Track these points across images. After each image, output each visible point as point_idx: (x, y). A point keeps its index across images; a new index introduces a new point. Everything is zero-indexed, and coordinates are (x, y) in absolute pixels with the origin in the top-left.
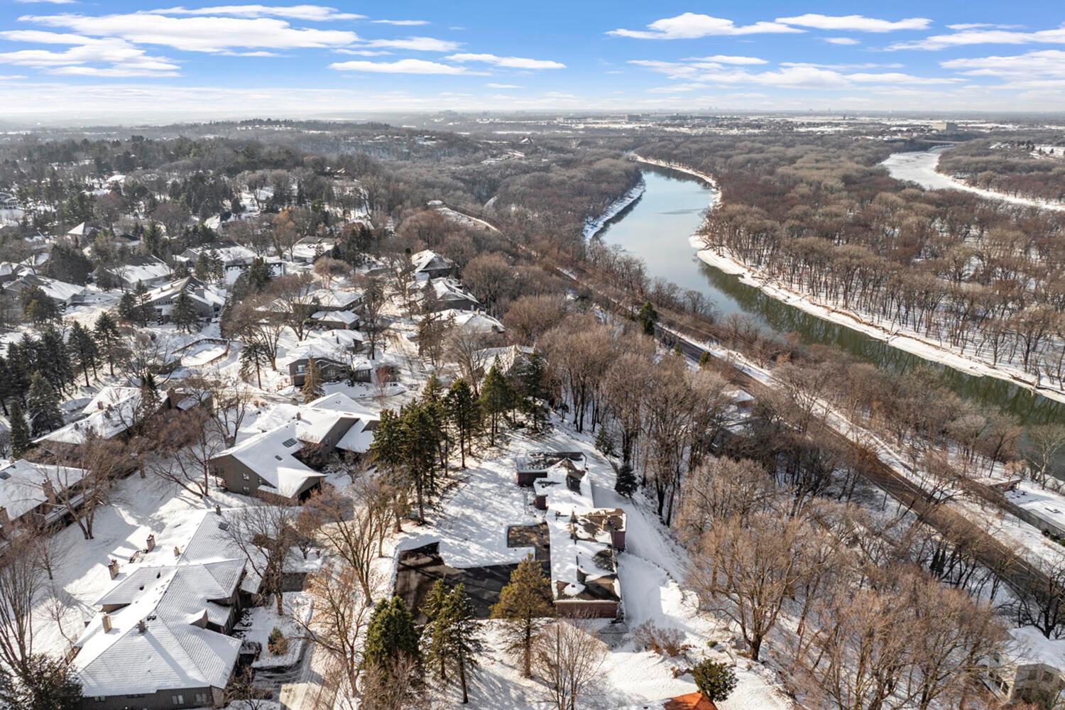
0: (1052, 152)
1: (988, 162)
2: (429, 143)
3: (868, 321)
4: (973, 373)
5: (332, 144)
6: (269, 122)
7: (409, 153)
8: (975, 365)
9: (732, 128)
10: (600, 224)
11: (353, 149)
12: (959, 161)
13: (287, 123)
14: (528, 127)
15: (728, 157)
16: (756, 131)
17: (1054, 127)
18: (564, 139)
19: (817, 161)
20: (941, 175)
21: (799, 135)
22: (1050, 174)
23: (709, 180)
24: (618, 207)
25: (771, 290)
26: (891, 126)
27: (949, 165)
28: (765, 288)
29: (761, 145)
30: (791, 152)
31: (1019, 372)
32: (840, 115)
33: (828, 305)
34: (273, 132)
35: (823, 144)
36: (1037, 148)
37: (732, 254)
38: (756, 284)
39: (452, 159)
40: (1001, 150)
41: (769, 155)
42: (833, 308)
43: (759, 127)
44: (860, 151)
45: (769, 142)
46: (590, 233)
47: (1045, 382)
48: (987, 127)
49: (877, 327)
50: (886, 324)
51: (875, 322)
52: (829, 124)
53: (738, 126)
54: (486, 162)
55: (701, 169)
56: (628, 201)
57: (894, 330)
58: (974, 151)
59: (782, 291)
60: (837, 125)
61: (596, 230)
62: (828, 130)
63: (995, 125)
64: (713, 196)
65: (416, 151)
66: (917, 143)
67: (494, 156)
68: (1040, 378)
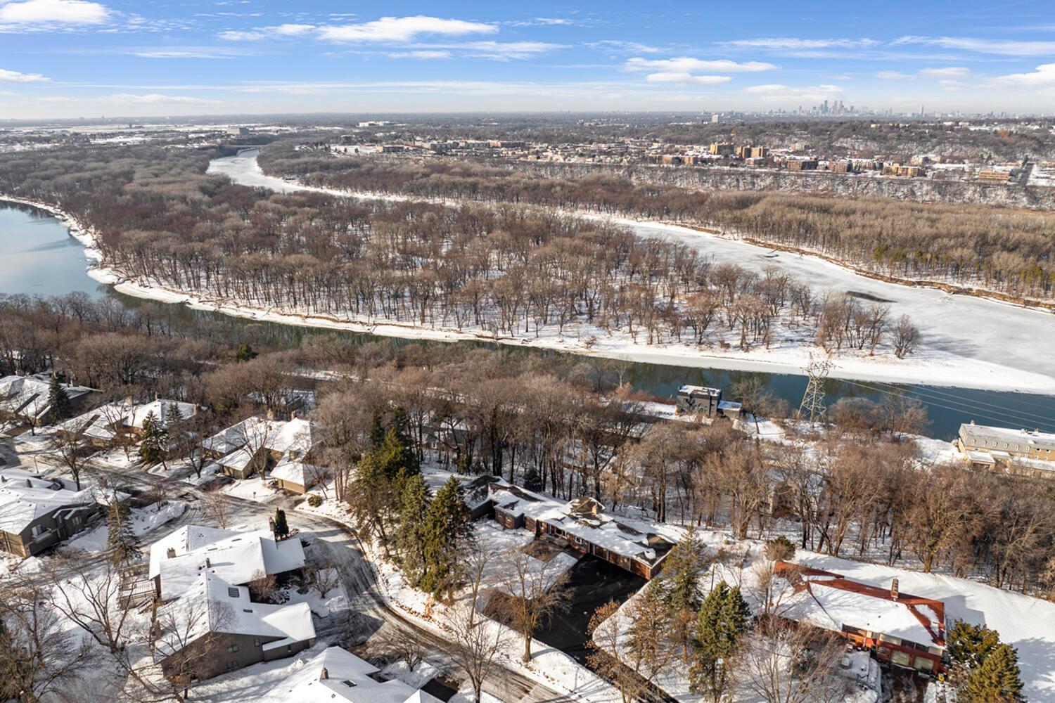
0: (346, 150)
1: (306, 163)
3: (345, 318)
4: (448, 340)
8: (448, 334)
9: (12, 143)
12: (281, 164)
15: (47, 178)
16: (48, 146)
17: (323, 128)
19: (156, 176)
20: (270, 178)
21: (101, 147)
22: (363, 169)
23: (41, 206)
25: (229, 309)
26: (187, 133)
27: (276, 168)
28: (222, 310)
29: (72, 162)
30: (116, 166)
31: (478, 330)
32: (124, 123)
33: (299, 313)
35: (138, 156)
36: (333, 148)
37: (158, 282)
38: (209, 307)
40: (307, 152)
41: (96, 172)
42: (306, 314)
43: (47, 140)
44: (183, 161)
45: (75, 158)
47: (500, 334)
48: (273, 129)
49: (355, 323)
50: (361, 318)
51: (351, 319)
52: (122, 134)
53: (20, 141)
55: (22, 194)
57: (371, 322)
58: (285, 154)
59: (241, 309)
60: (131, 134)
62: (130, 140)
63: (278, 128)
64: (67, 224)
66: (228, 150)
68: (496, 332)
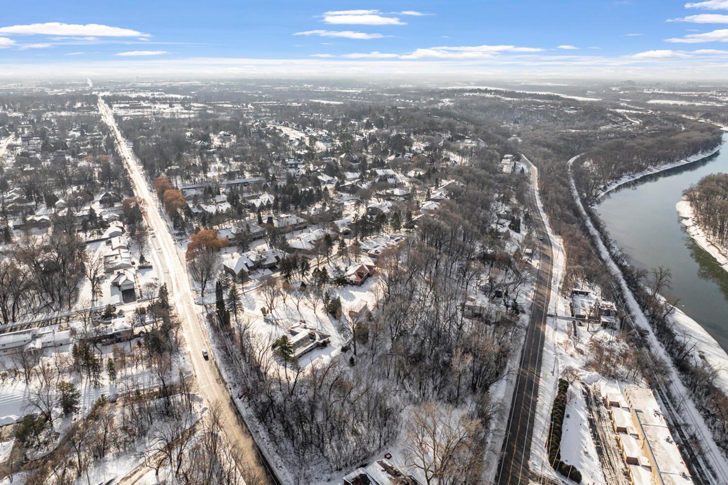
2: (572, 112)
3: (723, 252)
5: (510, 109)
6: (486, 91)
7: (556, 118)
10: (638, 176)
11: (522, 113)
13: (496, 92)
14: (681, 98)
18: (690, 111)
24: (669, 166)
34: (484, 98)
38: (689, 225)
39: (582, 124)
46: (625, 179)
54: (602, 128)
56: (683, 162)
61: (632, 179)
65: (561, 117)
67: (614, 123)
